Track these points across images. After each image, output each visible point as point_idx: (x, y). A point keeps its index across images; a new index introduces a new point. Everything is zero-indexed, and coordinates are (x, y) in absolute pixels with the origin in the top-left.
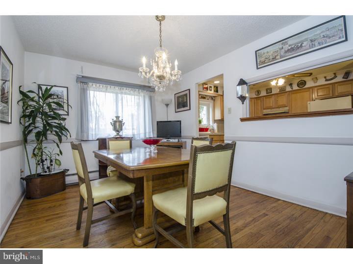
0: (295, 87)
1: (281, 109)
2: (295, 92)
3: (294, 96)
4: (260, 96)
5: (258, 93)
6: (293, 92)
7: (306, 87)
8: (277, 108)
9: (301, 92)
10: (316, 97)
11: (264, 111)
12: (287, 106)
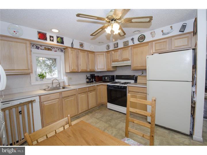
0: (136, 42)
1: (125, 62)
2: (136, 46)
3: (135, 50)
4: (109, 50)
5: (108, 47)
6: (135, 46)
7: (145, 41)
8: (122, 61)
9: (140, 47)
10: (154, 52)
11: (113, 63)
12: (129, 60)
